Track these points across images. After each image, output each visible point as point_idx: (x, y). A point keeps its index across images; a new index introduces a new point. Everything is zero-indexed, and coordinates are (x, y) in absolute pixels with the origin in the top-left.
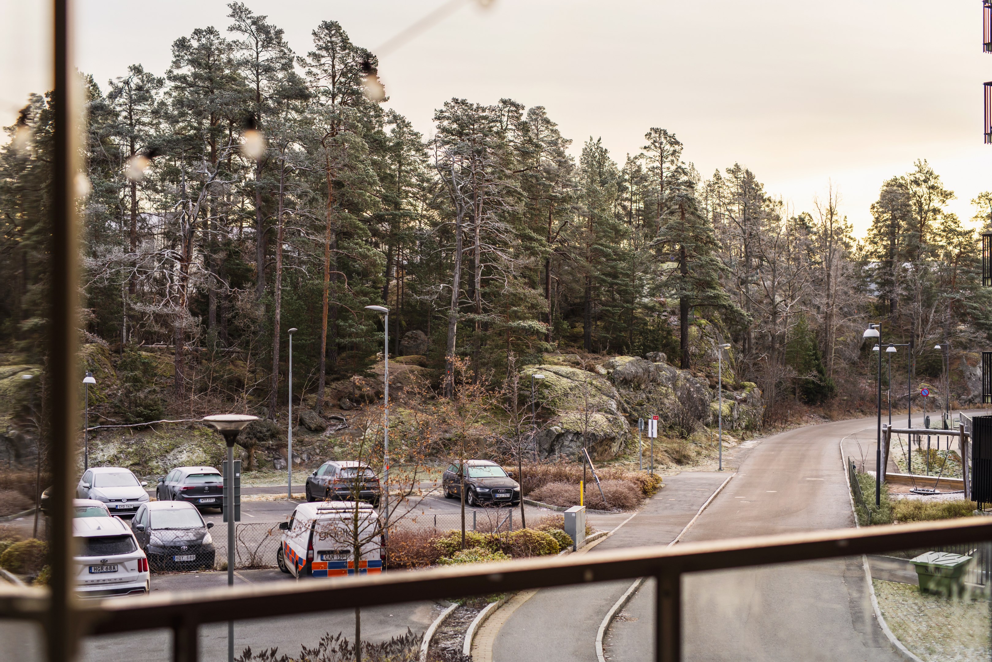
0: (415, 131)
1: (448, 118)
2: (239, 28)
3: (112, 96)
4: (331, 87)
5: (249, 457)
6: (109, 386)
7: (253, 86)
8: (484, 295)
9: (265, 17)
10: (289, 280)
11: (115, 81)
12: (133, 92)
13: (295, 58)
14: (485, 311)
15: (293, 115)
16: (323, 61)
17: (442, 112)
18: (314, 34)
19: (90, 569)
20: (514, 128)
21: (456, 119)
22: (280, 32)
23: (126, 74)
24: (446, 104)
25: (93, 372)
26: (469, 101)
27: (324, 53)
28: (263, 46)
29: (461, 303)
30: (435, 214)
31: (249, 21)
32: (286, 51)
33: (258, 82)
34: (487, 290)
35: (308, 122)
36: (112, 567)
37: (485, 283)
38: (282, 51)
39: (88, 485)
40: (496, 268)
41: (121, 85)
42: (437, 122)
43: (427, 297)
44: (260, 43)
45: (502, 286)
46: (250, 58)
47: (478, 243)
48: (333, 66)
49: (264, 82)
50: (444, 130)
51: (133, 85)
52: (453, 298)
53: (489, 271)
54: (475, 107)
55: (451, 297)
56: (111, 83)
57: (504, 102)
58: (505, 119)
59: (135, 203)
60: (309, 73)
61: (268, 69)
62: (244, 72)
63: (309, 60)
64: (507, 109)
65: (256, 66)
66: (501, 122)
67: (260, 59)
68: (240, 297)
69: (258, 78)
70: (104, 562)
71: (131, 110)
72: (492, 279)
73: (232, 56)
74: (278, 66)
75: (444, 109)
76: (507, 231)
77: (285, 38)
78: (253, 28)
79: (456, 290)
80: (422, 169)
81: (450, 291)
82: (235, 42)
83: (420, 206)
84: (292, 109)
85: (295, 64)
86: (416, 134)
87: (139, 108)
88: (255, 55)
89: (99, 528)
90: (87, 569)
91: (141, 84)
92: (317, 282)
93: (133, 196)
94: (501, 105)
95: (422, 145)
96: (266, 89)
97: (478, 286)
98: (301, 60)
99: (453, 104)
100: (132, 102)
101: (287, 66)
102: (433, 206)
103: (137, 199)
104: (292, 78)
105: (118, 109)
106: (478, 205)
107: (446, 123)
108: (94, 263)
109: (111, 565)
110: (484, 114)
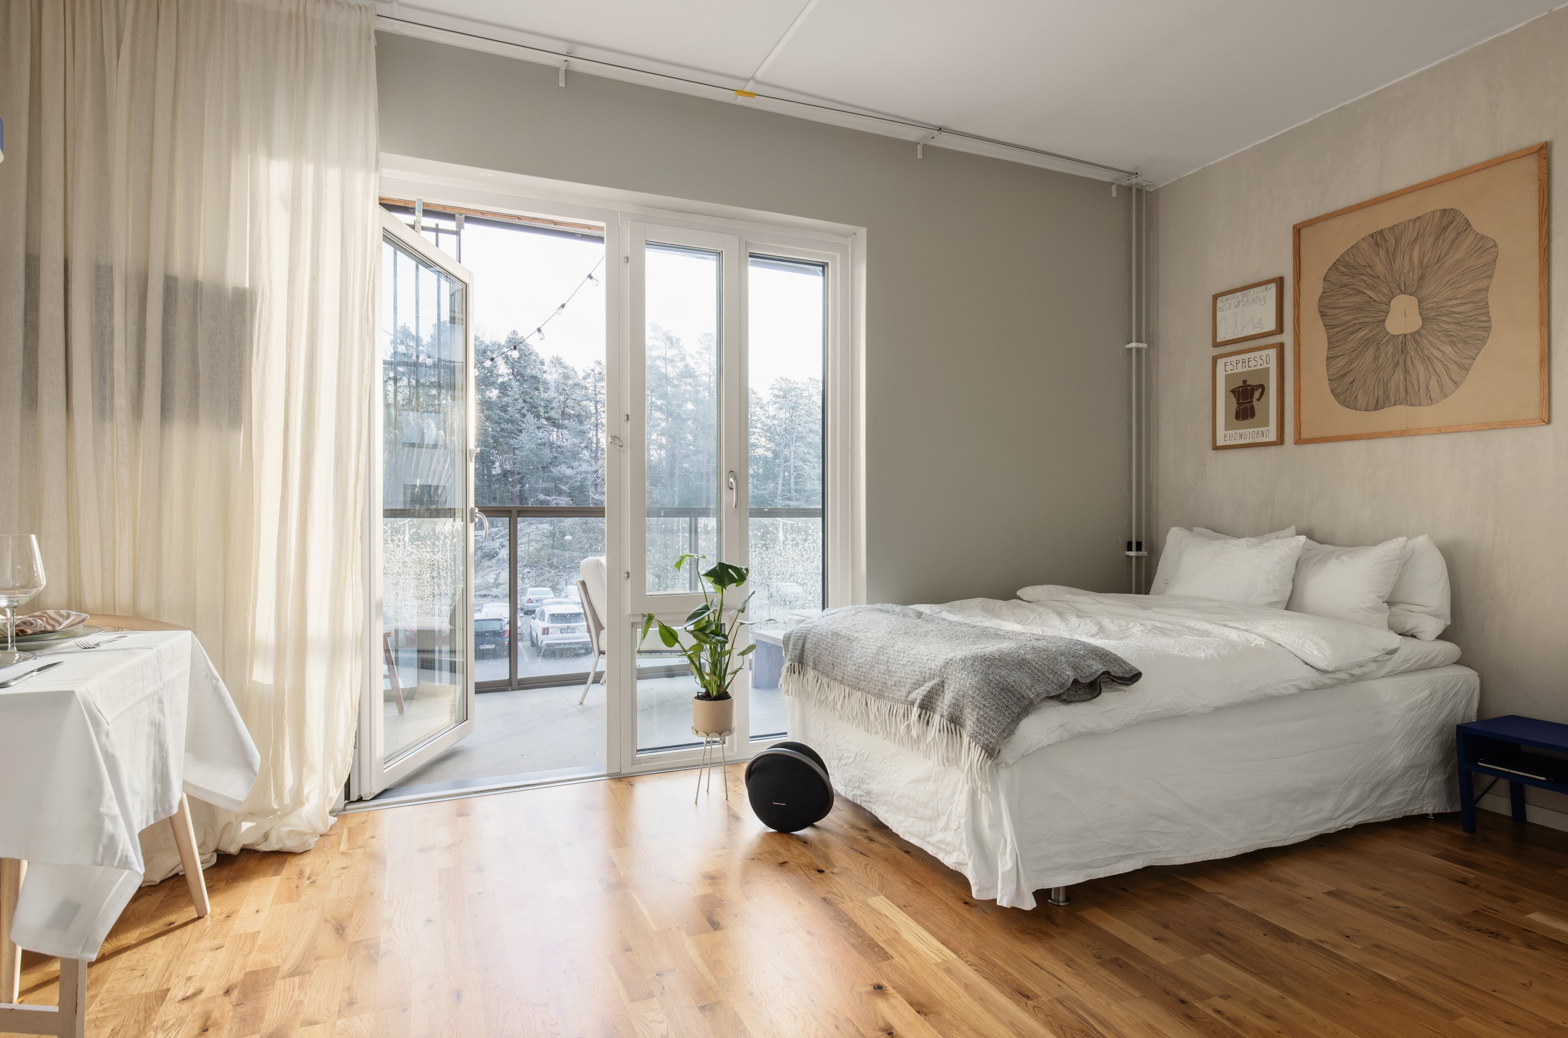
0: (760, 397)
1: (777, 389)
2: (655, 338)
3: (584, 378)
4: (708, 371)
5: (659, 583)
6: (580, 543)
7: (664, 371)
8: (796, 491)
9: (670, 331)
10: (683, 482)
11: (586, 369)
12: (596, 376)
13: (688, 355)
14: (798, 500)
15: (688, 388)
16: (704, 356)
17: (773, 385)
18: (699, 340)
19: (561, 630)
20: (816, 394)
21: (781, 389)
22: (679, 339)
23: (593, 365)
24: (776, 381)
25: (572, 534)
26: (789, 379)
27: (704, 351)
28: (669, 348)
29: (783, 496)
30: (771, 445)
31: (661, 334)
32: (682, 350)
33: (666, 368)
34: (798, 487)
35: (697, 392)
36: (573, 630)
37: (796, 483)
38: (680, 350)
39: (566, 595)
40: (803, 475)
41: (589, 371)
42: (771, 391)
43: (763, 492)
44: (667, 346)
45: (806, 486)
46: (662, 355)
47: (792, 460)
48: (710, 359)
49: (670, 369)
50: (776, 396)
51: (596, 372)
52: (779, 493)
53: (799, 476)
54: (792, 382)
55: (777, 492)
56: (584, 370)
57: (810, 379)
58: (810, 389)
59: (598, 440)
60: (696, 363)
61: (672, 361)
62: (659, 363)
63: (696, 355)
64: (812, 383)
65: (665, 359)
66: (808, 391)
67: (667, 355)
68: (655, 492)
69: (666, 365)
70: (568, 627)
71: (595, 386)
72: (801, 481)
73: (651, 354)
74: (678, 359)
75: (775, 383)
76: (808, 453)
77: (681, 343)
78: (664, 337)
79: (780, 488)
80: (763, 419)
81: (777, 489)
82: (653, 346)
83: (763, 441)
84: (688, 384)
85: (688, 358)
86: (760, 399)
87: (600, 384)
88: (665, 353)
89: (566, 609)
90: (559, 631)
91: (601, 371)
92: (699, 483)
93: (597, 435)
94: (808, 381)
95: (764, 405)
96: (671, 373)
97: (792, 485)
98: (691, 356)
99: (780, 380)
100: (596, 381)
101: (683, 359)
102: (771, 440)
103: (599, 437)
104: (686, 366)
105: (588, 385)
106: (793, 438)
107: (776, 392)
108: (572, 472)
109: (572, 629)
110: (798, 386)
